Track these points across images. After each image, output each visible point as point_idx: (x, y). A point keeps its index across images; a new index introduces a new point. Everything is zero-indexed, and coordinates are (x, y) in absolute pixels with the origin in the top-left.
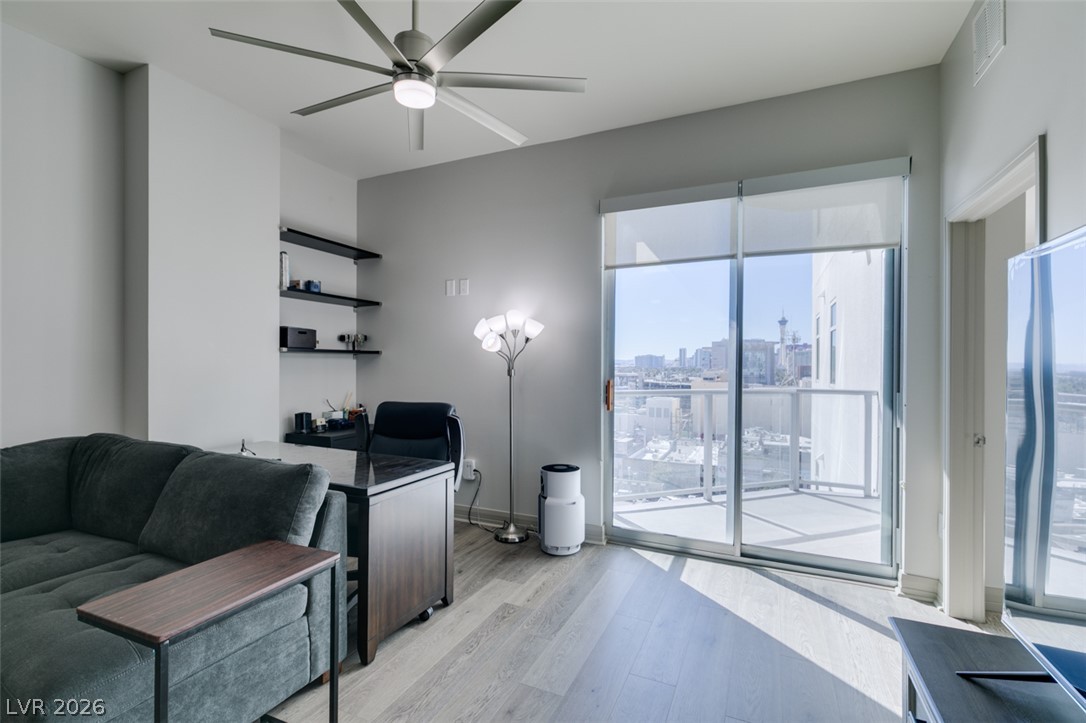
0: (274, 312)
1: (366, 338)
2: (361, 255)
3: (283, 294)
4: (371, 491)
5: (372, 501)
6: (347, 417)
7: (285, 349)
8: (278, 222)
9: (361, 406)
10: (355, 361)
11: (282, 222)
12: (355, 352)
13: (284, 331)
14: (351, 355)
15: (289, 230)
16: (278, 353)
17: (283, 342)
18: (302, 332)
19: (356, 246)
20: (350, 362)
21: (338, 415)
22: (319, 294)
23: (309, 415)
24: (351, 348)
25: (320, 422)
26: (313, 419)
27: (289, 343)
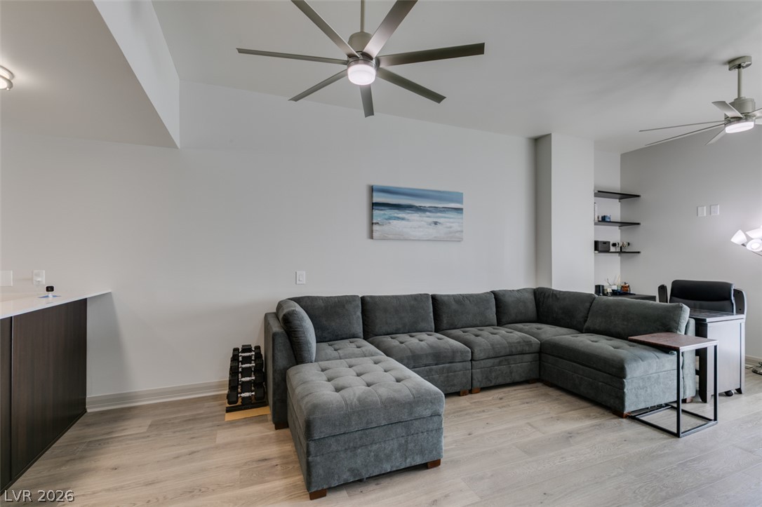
0: (592, 233)
1: (629, 244)
2: (624, 196)
3: (595, 224)
4: (708, 320)
5: (709, 325)
6: (619, 289)
7: (597, 252)
8: (593, 188)
9: (625, 284)
10: (619, 258)
11: (595, 187)
12: (621, 252)
13: (596, 243)
14: (618, 254)
15: (599, 191)
16: (593, 254)
17: (596, 248)
18: (605, 243)
19: (619, 192)
20: (617, 258)
21: (615, 288)
22: (610, 222)
23: (603, 286)
24: (618, 250)
25: (609, 290)
26: (605, 288)
27: (600, 249)
